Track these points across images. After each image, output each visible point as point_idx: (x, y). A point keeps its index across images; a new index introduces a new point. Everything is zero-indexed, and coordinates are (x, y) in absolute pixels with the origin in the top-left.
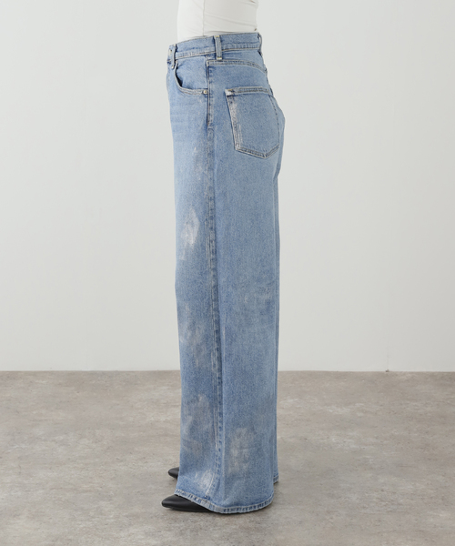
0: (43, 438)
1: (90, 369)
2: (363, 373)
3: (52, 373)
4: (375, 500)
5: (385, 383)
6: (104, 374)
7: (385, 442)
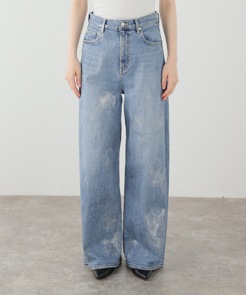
0: (33, 233)
1: (59, 194)
2: (210, 198)
3: (38, 197)
4: (216, 269)
5: (221, 205)
6: (67, 197)
7: (222, 237)
